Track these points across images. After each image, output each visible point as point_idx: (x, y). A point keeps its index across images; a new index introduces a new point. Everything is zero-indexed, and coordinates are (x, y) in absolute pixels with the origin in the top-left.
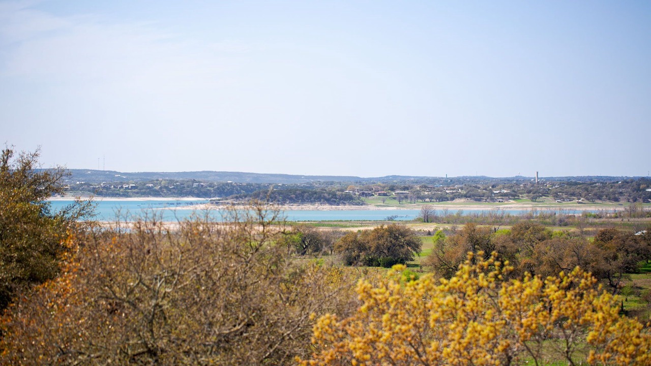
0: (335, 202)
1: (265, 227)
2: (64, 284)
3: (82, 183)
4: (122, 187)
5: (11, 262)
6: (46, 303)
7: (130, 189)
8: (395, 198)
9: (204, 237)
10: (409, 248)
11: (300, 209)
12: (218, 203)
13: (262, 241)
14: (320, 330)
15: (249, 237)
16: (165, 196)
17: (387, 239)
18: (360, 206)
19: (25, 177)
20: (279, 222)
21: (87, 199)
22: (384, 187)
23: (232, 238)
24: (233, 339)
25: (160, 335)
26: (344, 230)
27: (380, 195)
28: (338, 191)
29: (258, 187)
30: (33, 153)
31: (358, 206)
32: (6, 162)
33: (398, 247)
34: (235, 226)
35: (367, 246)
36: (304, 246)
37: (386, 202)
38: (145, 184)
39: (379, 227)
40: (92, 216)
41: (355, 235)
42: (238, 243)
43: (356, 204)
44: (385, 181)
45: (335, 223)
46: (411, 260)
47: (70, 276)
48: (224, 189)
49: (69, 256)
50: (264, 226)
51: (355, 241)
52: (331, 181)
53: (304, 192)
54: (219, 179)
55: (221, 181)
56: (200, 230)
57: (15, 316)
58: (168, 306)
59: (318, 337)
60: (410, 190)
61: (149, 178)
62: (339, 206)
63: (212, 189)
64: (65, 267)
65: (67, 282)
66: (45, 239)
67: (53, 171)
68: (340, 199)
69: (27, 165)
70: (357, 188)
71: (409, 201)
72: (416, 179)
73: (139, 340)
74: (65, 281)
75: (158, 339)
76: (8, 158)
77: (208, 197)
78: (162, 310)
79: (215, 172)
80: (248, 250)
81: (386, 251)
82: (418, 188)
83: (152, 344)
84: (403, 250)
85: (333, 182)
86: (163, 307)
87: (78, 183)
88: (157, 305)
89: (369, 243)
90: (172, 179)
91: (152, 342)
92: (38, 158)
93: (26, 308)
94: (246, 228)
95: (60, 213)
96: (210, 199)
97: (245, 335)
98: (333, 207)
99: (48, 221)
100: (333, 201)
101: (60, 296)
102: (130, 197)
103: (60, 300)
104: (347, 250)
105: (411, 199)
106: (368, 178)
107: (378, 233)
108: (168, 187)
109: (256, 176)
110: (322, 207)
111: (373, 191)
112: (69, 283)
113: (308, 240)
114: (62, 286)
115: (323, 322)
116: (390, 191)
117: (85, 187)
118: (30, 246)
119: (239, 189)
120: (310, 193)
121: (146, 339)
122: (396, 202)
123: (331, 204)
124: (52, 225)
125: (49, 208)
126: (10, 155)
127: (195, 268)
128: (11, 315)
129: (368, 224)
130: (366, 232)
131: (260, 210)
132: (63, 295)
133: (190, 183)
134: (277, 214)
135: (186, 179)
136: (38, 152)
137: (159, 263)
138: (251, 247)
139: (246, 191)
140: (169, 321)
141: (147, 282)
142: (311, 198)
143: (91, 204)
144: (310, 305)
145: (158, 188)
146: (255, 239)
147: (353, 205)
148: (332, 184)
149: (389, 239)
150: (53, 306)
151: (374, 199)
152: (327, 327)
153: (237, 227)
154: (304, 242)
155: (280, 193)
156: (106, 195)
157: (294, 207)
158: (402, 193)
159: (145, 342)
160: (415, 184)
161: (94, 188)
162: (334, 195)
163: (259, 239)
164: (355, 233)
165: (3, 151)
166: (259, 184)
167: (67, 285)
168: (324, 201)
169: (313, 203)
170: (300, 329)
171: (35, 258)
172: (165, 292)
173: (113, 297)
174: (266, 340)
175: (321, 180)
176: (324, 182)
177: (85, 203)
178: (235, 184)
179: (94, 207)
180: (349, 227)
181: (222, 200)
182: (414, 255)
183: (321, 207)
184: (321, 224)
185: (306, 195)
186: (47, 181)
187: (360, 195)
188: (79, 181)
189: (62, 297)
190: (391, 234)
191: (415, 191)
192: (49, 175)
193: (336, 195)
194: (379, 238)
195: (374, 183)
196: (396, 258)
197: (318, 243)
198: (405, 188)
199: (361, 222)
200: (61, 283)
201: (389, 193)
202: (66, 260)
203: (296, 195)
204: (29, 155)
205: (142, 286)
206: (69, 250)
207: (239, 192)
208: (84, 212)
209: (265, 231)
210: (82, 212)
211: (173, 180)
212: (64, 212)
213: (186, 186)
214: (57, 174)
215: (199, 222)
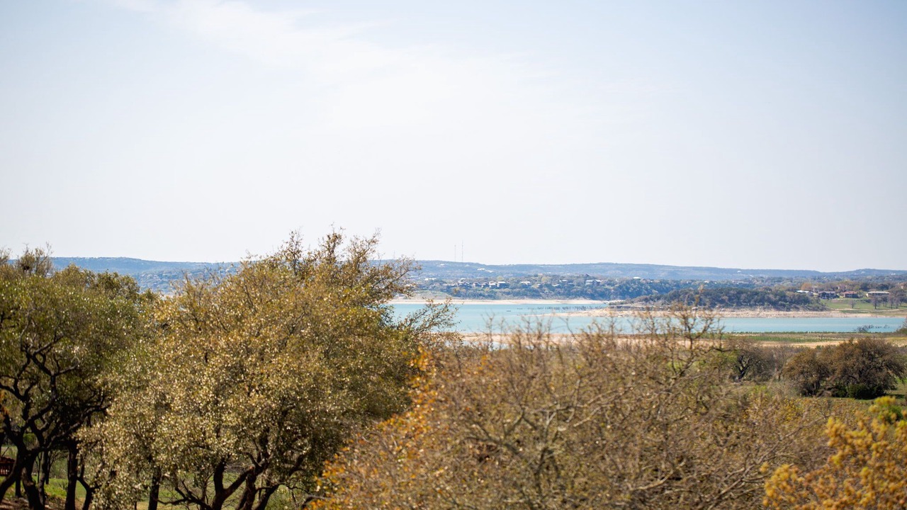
0: (784, 306)
1: (693, 342)
2: (415, 420)
3: (432, 281)
4: (487, 285)
5: (342, 389)
6: (391, 446)
7: (498, 288)
8: (868, 301)
9: (608, 355)
10: (890, 371)
11: (735, 316)
12: (620, 307)
13: (690, 361)
14: (774, 487)
15: (670, 356)
16: (547, 297)
17: (858, 359)
18: (820, 312)
19: (359, 272)
20: (712, 334)
21: (443, 302)
22: (853, 286)
23: (647, 358)
24: (650, 499)
25: (550, 491)
26: (797, 345)
27: (847, 296)
28: (789, 290)
29: (675, 286)
30: (369, 238)
31: (816, 312)
32: (333, 251)
33: (874, 371)
34: (652, 340)
35: (830, 368)
36: (741, 368)
37: (856, 306)
38: (518, 282)
39: (847, 342)
40: (450, 325)
41: (813, 352)
42: (655, 365)
43: (814, 310)
44: (855, 277)
45: (784, 336)
46: (892, 389)
47: (423, 409)
48: (628, 289)
49: (423, 383)
50: (691, 340)
51: (812, 362)
52: (778, 276)
53: (740, 293)
54: (622, 274)
55: (625, 277)
56: (602, 345)
57: (349, 465)
58: (561, 452)
59: (772, 496)
60: (890, 290)
61: (524, 272)
62: (790, 313)
63: (612, 288)
64: (417, 397)
65: (421, 417)
66: (387, 357)
67: (396, 264)
68: (791, 302)
69: (360, 257)
70: (816, 287)
71: (889, 305)
72: (899, 274)
73: (521, 498)
74: (417, 416)
75: (547, 498)
76: (334, 246)
77: (606, 299)
78: (552, 457)
79: (616, 264)
80: (670, 374)
81: (856, 376)
82: (902, 287)
83: (538, 504)
84: (882, 375)
85: (781, 278)
86: (555, 453)
87: (427, 279)
88: (545, 450)
89: (832, 364)
90: (556, 274)
91: (538, 501)
92: (376, 246)
93: (363, 453)
94: (666, 342)
95: (407, 321)
96: (609, 302)
97: (667, 492)
98: (782, 313)
99: (392, 332)
100: (781, 305)
101: (410, 438)
102: (498, 298)
103: (411, 442)
104: (802, 373)
105: (892, 303)
106: (830, 273)
107: (845, 350)
108: (551, 285)
109: (673, 270)
110: (766, 313)
111: (838, 291)
112: (423, 419)
113: (747, 360)
114: (414, 424)
115: (778, 475)
116: (861, 291)
117: (437, 285)
118: (367, 368)
119: (649, 287)
120: (749, 293)
121: (531, 497)
122: (871, 306)
123: (778, 309)
124: (397, 339)
125: (390, 316)
126: (337, 241)
127: (598, 399)
128: (344, 463)
129: (831, 337)
130: (828, 348)
131: (685, 318)
132: (414, 436)
133: (582, 280)
134: (710, 324)
135: (576, 274)
136: (377, 238)
137: (549, 391)
138: (674, 369)
139: (660, 291)
140: (563, 473)
141: (532, 418)
142: (749, 301)
143: (449, 308)
144: (758, 450)
145: (536, 286)
146: (679, 359)
147: (810, 310)
148: (780, 281)
149: (860, 358)
150: (400, 451)
151: (839, 302)
152: (784, 484)
153: (654, 342)
154: (740, 362)
155: (706, 294)
156: (466, 296)
157: (726, 313)
158: (879, 294)
159: (529, 500)
160: (896, 281)
161: (448, 287)
162: (783, 297)
163: (684, 358)
164: (813, 350)
165: (328, 236)
166: (677, 282)
167: (419, 421)
168: (768, 305)
169: (753, 308)
170: (743, 484)
171: (373, 384)
172: (558, 432)
173: (485, 437)
174: (696, 500)
175: (764, 276)
176: (769, 279)
177: (439, 307)
178: (644, 282)
179: (453, 314)
180: (804, 341)
181: (626, 303)
182: (896, 382)
183: (764, 313)
184: (765, 336)
185: (743, 296)
186: (388, 278)
187: (819, 297)
188: (428, 277)
189: (413, 439)
190: (863, 352)
191: (897, 292)
192: (391, 269)
193: (785, 296)
194: (847, 357)
195: (840, 280)
196: (871, 386)
197: (761, 364)
198: (884, 287)
199: (820, 335)
200: (411, 419)
201: (860, 293)
202: (418, 387)
203: (729, 296)
204: (365, 242)
205: (525, 423)
206: (422, 374)
207: (649, 292)
208: (439, 320)
209: (693, 348)
210: (436, 320)
211: (558, 276)
212: (411, 320)
213: (575, 284)
214: (401, 268)
215: (601, 335)
